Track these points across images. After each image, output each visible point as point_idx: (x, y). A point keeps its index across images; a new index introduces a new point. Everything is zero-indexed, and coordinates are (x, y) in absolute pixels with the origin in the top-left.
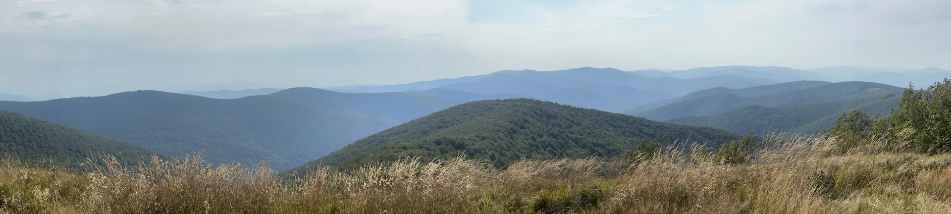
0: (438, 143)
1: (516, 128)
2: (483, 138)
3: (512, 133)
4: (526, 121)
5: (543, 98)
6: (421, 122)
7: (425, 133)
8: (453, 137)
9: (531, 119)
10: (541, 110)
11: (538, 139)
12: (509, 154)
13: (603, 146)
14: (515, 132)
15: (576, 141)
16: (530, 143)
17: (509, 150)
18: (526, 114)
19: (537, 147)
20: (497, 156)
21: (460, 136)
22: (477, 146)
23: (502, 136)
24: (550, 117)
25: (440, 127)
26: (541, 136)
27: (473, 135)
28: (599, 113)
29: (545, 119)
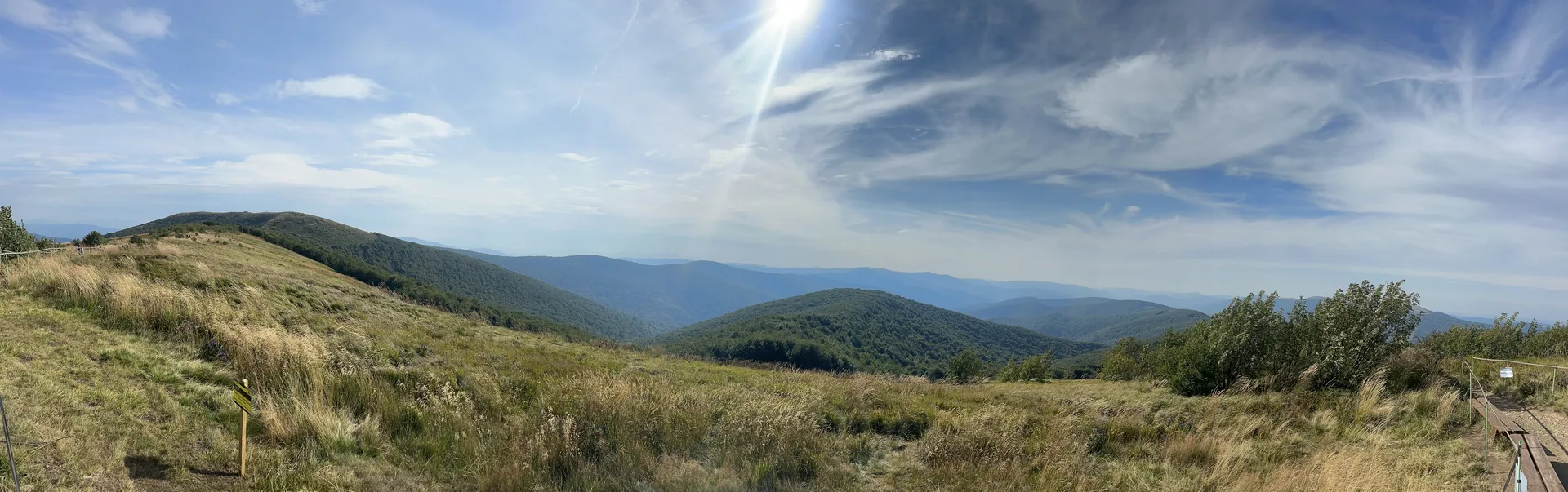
0: (809, 318)
1: (871, 313)
2: (844, 318)
3: (867, 316)
4: (879, 308)
5: (893, 292)
6: (796, 299)
7: (799, 308)
8: (820, 315)
9: (883, 308)
10: (890, 301)
11: (887, 324)
12: (863, 333)
13: (936, 335)
14: (870, 316)
15: (916, 329)
16: (880, 326)
17: (863, 330)
18: (879, 303)
19: (885, 330)
20: (853, 333)
21: (827, 315)
22: (838, 324)
23: (859, 318)
24: (897, 307)
25: (811, 305)
26: (889, 321)
27: (836, 315)
28: (936, 309)
29: (893, 308)
